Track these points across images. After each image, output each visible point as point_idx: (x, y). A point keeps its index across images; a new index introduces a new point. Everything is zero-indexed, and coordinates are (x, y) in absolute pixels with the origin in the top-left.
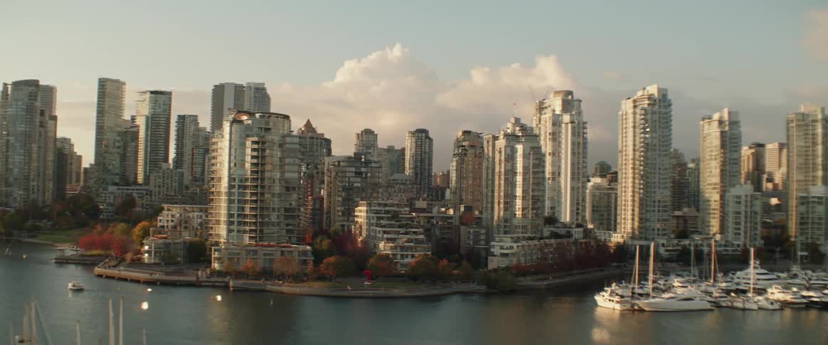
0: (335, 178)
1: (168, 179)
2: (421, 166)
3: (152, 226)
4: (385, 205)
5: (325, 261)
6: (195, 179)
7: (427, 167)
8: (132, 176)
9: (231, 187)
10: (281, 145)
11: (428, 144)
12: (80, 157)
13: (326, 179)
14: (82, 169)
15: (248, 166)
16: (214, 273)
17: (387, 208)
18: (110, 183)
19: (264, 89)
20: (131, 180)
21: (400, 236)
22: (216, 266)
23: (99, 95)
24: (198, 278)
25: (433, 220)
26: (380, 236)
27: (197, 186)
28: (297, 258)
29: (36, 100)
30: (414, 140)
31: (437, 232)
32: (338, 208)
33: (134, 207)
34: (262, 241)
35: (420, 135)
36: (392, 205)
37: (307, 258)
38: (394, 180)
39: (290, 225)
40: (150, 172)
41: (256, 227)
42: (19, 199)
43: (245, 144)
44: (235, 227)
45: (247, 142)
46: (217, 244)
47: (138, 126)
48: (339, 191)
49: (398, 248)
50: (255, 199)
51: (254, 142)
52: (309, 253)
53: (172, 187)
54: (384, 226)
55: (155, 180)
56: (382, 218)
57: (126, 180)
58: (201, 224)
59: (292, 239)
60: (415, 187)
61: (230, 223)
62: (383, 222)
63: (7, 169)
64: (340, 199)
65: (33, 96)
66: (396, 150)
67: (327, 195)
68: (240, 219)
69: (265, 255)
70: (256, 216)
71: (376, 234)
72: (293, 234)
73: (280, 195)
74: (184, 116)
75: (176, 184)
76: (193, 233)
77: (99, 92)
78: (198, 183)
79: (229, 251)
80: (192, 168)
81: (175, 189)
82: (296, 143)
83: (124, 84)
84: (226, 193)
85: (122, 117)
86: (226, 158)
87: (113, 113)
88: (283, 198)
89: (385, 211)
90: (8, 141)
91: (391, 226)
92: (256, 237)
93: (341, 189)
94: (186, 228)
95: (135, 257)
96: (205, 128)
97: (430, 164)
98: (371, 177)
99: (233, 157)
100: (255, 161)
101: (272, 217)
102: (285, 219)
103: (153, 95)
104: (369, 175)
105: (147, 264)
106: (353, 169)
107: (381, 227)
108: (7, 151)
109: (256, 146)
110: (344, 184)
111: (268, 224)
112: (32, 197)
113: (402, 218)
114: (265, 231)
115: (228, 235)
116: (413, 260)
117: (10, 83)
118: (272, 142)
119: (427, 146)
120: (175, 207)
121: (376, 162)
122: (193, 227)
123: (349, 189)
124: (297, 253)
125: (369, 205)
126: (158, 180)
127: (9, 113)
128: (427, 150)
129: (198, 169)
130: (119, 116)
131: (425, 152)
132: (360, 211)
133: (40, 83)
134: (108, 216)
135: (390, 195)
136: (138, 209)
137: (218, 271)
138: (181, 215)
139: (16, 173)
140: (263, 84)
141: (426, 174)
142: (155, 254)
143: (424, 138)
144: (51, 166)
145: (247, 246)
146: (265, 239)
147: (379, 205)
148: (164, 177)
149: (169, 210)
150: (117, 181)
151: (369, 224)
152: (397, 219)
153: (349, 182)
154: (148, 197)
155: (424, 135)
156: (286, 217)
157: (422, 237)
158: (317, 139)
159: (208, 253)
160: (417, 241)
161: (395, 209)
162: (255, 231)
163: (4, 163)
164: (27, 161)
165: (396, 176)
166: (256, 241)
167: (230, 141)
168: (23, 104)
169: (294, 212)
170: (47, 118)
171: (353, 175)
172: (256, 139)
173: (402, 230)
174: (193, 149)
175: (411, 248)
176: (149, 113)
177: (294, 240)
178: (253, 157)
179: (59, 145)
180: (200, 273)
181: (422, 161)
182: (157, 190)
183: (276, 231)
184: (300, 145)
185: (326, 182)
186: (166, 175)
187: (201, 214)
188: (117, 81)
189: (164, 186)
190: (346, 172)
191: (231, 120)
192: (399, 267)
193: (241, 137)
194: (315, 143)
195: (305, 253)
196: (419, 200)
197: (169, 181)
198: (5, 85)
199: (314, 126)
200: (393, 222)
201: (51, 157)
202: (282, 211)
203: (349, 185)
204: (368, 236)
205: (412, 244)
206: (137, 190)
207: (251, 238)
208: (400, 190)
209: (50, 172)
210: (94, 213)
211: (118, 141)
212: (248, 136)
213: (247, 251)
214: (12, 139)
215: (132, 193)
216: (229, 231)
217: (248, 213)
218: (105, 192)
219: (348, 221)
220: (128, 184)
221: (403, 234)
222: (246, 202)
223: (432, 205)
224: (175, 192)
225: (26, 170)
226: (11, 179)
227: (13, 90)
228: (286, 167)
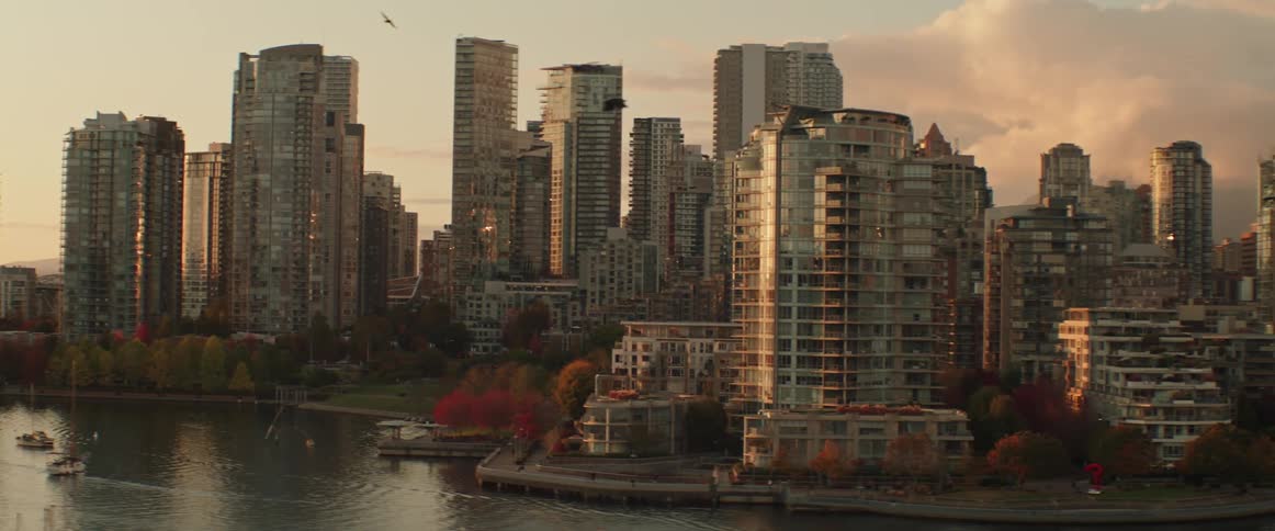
0: (1008, 255)
1: (621, 263)
2: (1186, 225)
3: (600, 371)
4: (1128, 316)
5: (1000, 443)
6: (682, 264)
7: (1199, 228)
8: (540, 258)
9: (781, 278)
10: (893, 183)
11: (1199, 175)
12: (413, 217)
13: (987, 257)
14: (419, 244)
15: (819, 231)
16: (750, 473)
17: (1133, 323)
18: (489, 274)
19: (827, 58)
20: (537, 266)
21: (1165, 384)
22: (751, 457)
23: (457, 76)
24: (713, 487)
25: (1229, 348)
26: (1118, 384)
27: (685, 278)
28: (935, 438)
29: (316, 90)
30: (1169, 168)
31: (1240, 373)
32: (1018, 324)
33: (547, 328)
34: (854, 400)
35: (1182, 155)
36: (1143, 316)
37: (957, 438)
38: (1131, 258)
39: (916, 363)
40: (576, 250)
41: (841, 369)
42: (282, 313)
43: (813, 181)
44: (793, 371)
45: (817, 178)
46: (753, 407)
47: (549, 146)
48: (1016, 286)
49: (1160, 413)
50: (838, 305)
51: (831, 179)
52: (962, 428)
53: (630, 281)
54: (1127, 363)
55: (593, 266)
56: (1121, 345)
57: (523, 267)
58: (709, 365)
59: (921, 394)
60: (1176, 272)
61: (781, 361)
62: (1124, 354)
63: (254, 248)
64: (1019, 303)
65: (308, 82)
66: (1128, 191)
67: (990, 294)
68: (804, 353)
69: (862, 431)
70: (839, 344)
71: (1107, 382)
72: (923, 383)
73: (892, 297)
74: (650, 120)
75: (642, 275)
76: (693, 384)
77: (458, 70)
78: (686, 272)
79: (782, 424)
80: (672, 238)
81: (637, 286)
82: (927, 180)
83: (514, 50)
84: (771, 294)
85: (513, 126)
86: (768, 216)
87: (491, 116)
88: (899, 304)
89: (1127, 329)
90: (255, 183)
91: (1144, 362)
92: (840, 392)
93: (1020, 281)
94: (676, 373)
95: (563, 441)
96: (698, 148)
97: (1207, 221)
98: (1087, 253)
99: (785, 213)
100: (836, 220)
101: (874, 346)
102: (904, 350)
103: (580, 75)
104: (1084, 247)
105: (593, 456)
106: (1048, 235)
107: (1120, 365)
108: (254, 206)
109: (836, 187)
110: (1028, 270)
111: (866, 362)
112: (315, 308)
113: (1166, 343)
114: (860, 379)
115: (775, 389)
116: (1194, 438)
117: (257, 53)
118: (873, 178)
119: (1199, 180)
120: (651, 327)
121: (1099, 220)
122: (692, 371)
123: (1040, 282)
124: (935, 427)
125: (1093, 316)
126: (598, 267)
127: (255, 120)
128: (1199, 190)
129: (684, 241)
130: (505, 123)
131: (1194, 195)
132: (1071, 330)
133: (327, 53)
134: (485, 349)
135: (1125, 293)
136: (556, 332)
137: (757, 469)
138: (664, 346)
139: (274, 256)
140: (825, 46)
141: (1199, 242)
142: (611, 433)
143: (1190, 163)
144: (353, 237)
145: (821, 412)
146: (858, 396)
147: (1114, 315)
148: (612, 259)
149: (636, 333)
150: (505, 269)
151: (1093, 360)
152: (1154, 347)
153: (1039, 264)
154: (577, 303)
155: (1190, 155)
156: (908, 346)
157: (1211, 385)
158: (958, 167)
159: (731, 429)
160: (1203, 395)
161: (1148, 323)
162: (839, 378)
163: (249, 233)
164: (299, 228)
165: (1135, 250)
166: (840, 402)
167: (779, 175)
168: (289, 100)
169: (923, 334)
170: (343, 131)
171: (1048, 247)
172: (835, 170)
173: (1167, 372)
174: (672, 194)
175: (1189, 413)
176: (573, 115)
177: (924, 396)
178: (830, 212)
179: (368, 189)
180: (715, 474)
181: (1188, 214)
182: (597, 288)
183: (883, 378)
184: (935, 182)
185: (987, 266)
186: (617, 254)
187: (709, 341)
188: (498, 45)
189: (612, 281)
190: (1031, 242)
191: (780, 128)
192: (1161, 453)
193: (802, 168)
194: (954, 177)
195: (951, 426)
196: (1186, 303)
197: (623, 268)
198: (244, 57)
199: (946, 140)
200: (1147, 354)
201: (351, 217)
202: (898, 333)
203: (1039, 273)
204: (1091, 385)
205: (1191, 402)
206: (552, 288)
207: (827, 394)
208: (1146, 282)
209: (351, 253)
210: (456, 341)
211: (506, 180)
212: (818, 164)
213: (823, 423)
214: (264, 178)
215: (540, 296)
216: (780, 380)
217: (822, 338)
218: (478, 294)
219: (1038, 352)
220: (530, 277)
221: (1169, 379)
222: (817, 313)
223: (1215, 313)
224: (638, 293)
225: (299, 249)
226: (265, 270)
227: (263, 69)
228: (906, 233)
